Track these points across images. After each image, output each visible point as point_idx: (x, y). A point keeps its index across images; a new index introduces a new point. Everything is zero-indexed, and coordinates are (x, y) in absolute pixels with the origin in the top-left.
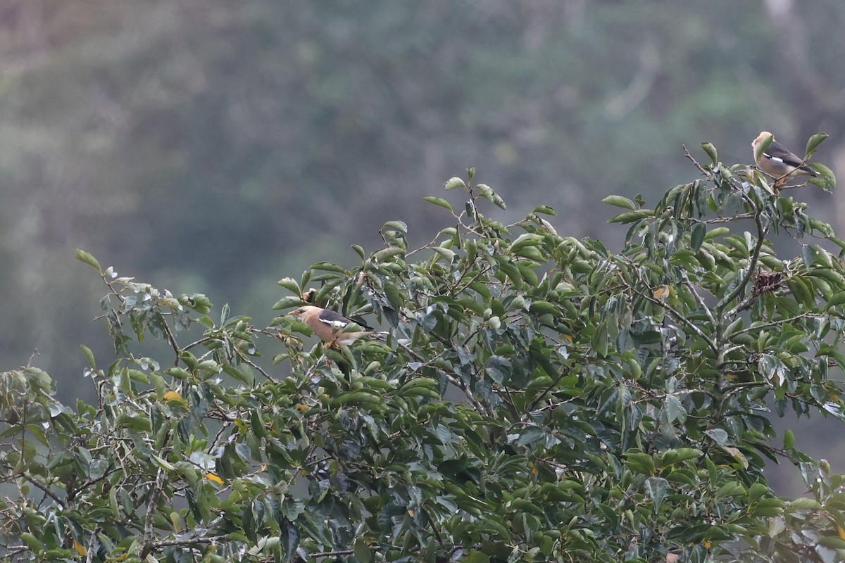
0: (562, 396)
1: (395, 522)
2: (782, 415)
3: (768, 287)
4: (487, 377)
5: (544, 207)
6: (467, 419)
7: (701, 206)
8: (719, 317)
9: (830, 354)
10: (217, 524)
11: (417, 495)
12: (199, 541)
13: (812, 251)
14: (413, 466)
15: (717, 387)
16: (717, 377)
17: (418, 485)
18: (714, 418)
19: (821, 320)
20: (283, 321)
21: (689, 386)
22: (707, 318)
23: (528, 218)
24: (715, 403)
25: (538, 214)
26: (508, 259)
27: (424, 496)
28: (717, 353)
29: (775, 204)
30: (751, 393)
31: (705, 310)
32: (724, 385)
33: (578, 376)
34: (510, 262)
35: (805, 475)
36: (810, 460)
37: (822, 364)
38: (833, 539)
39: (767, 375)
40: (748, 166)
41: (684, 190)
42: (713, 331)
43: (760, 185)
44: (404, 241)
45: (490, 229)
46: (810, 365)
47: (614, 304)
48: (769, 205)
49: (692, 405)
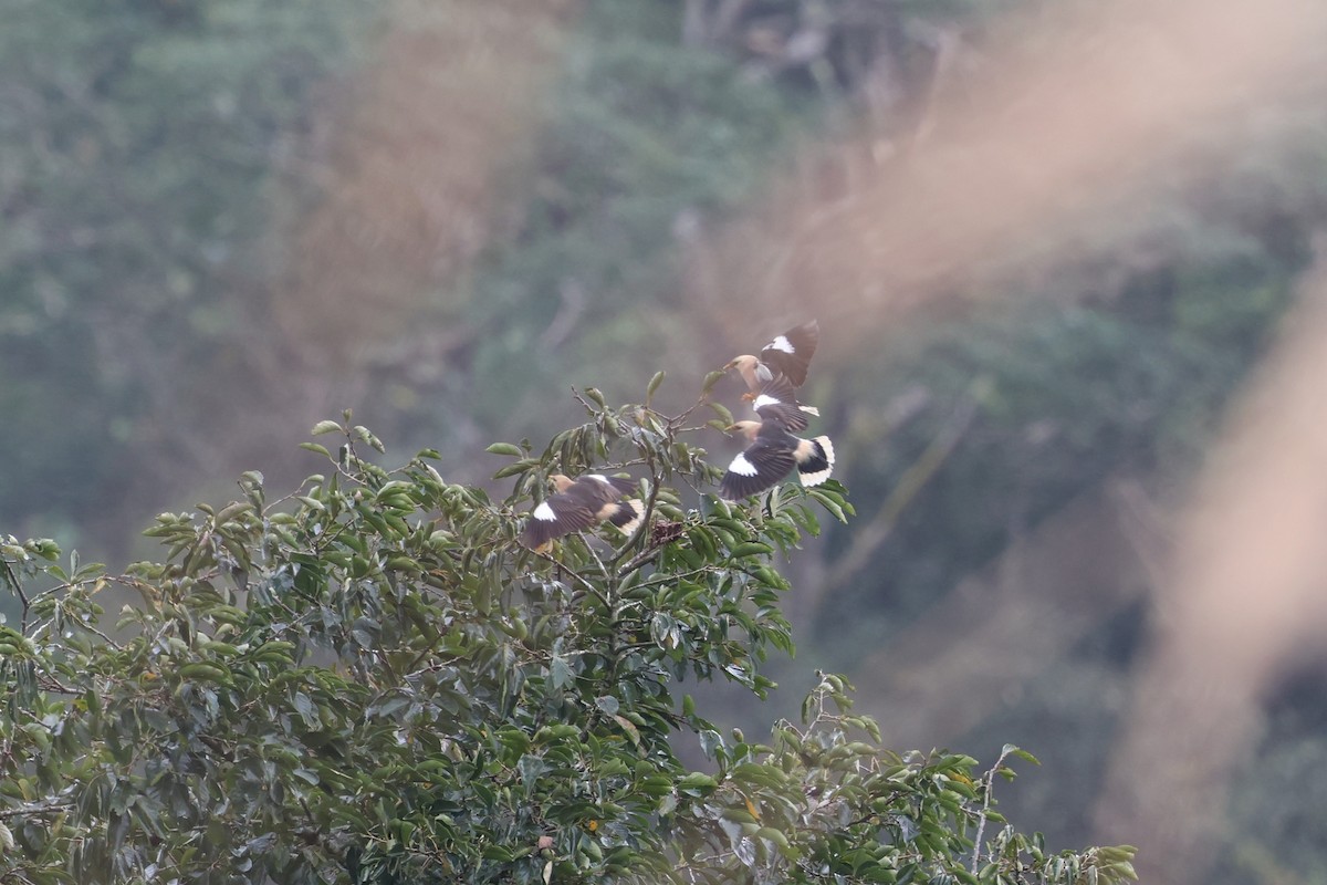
0: (444, 656)
1: (248, 799)
2: (681, 680)
3: (666, 538)
4: (353, 640)
5: (429, 450)
6: (329, 687)
7: (589, 454)
8: (612, 572)
9: (731, 613)
10: (72, 793)
11: (270, 771)
12: (51, 810)
13: (709, 499)
14: (269, 739)
15: (611, 647)
16: (611, 637)
17: (270, 760)
18: (608, 682)
19: (721, 574)
20: (139, 568)
21: (580, 646)
22: (600, 573)
23: (412, 464)
24: (609, 666)
25: (423, 458)
26: (373, 510)
27: (278, 771)
28: (610, 610)
29: (669, 451)
30: (648, 654)
31: (598, 564)
32: (618, 645)
33: (462, 634)
34: (376, 513)
35: (703, 746)
36: (712, 728)
37: (723, 623)
38: (740, 813)
39: (658, 636)
40: (639, 406)
41: (572, 436)
42: (606, 587)
43: (652, 429)
44: (261, 493)
45: (369, 474)
46: (706, 625)
47: (493, 559)
48: (662, 450)
49: (583, 667)
